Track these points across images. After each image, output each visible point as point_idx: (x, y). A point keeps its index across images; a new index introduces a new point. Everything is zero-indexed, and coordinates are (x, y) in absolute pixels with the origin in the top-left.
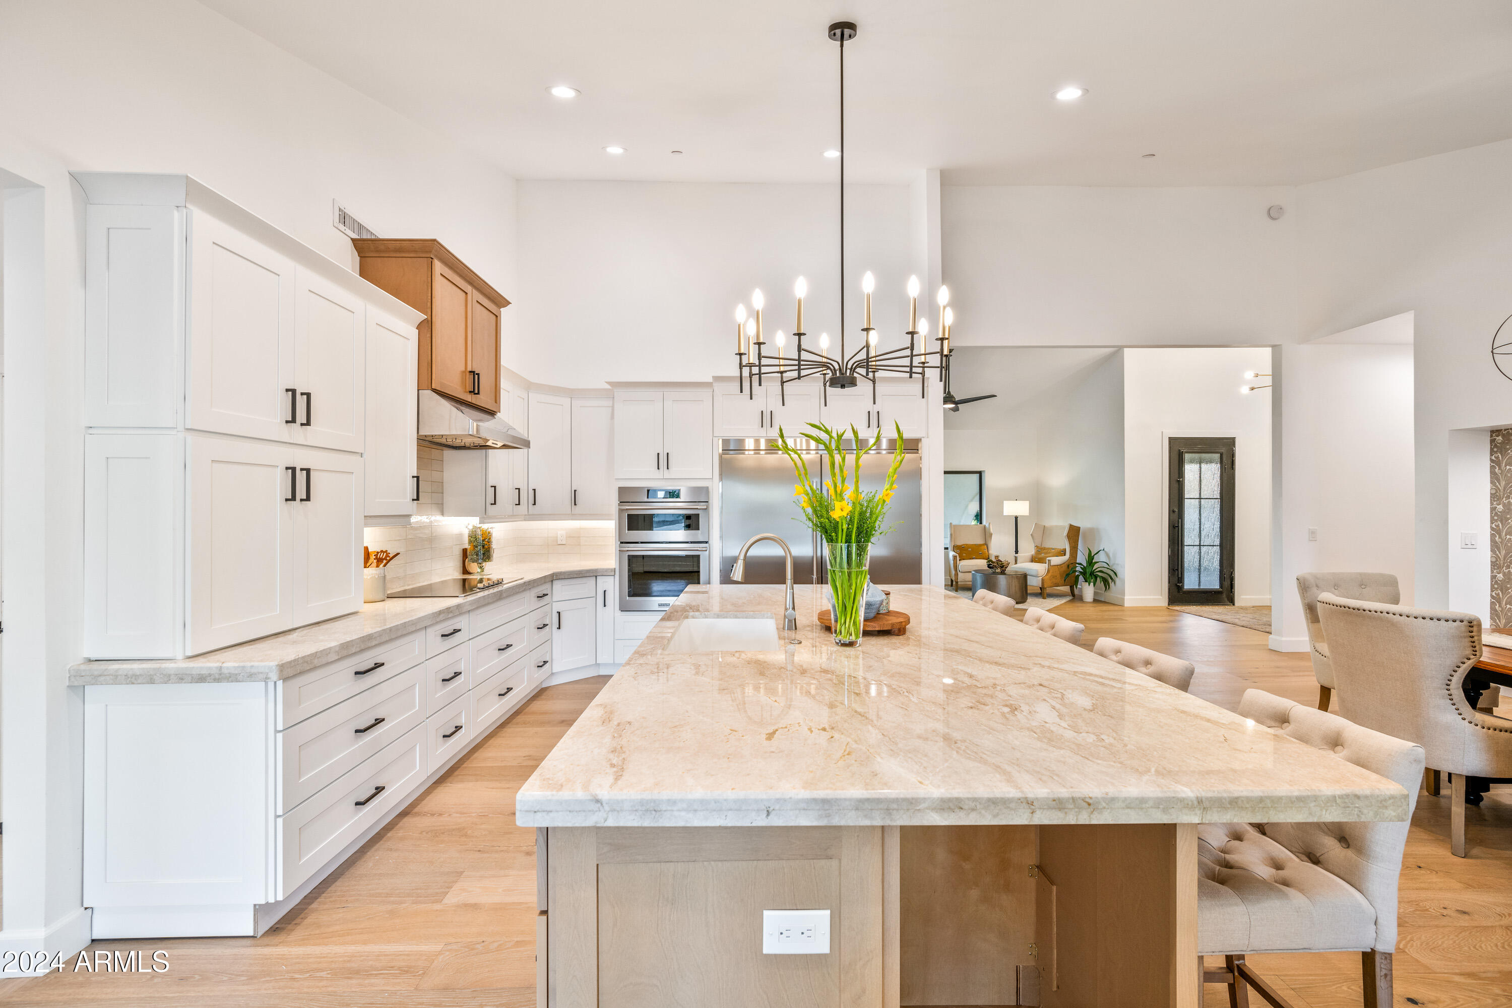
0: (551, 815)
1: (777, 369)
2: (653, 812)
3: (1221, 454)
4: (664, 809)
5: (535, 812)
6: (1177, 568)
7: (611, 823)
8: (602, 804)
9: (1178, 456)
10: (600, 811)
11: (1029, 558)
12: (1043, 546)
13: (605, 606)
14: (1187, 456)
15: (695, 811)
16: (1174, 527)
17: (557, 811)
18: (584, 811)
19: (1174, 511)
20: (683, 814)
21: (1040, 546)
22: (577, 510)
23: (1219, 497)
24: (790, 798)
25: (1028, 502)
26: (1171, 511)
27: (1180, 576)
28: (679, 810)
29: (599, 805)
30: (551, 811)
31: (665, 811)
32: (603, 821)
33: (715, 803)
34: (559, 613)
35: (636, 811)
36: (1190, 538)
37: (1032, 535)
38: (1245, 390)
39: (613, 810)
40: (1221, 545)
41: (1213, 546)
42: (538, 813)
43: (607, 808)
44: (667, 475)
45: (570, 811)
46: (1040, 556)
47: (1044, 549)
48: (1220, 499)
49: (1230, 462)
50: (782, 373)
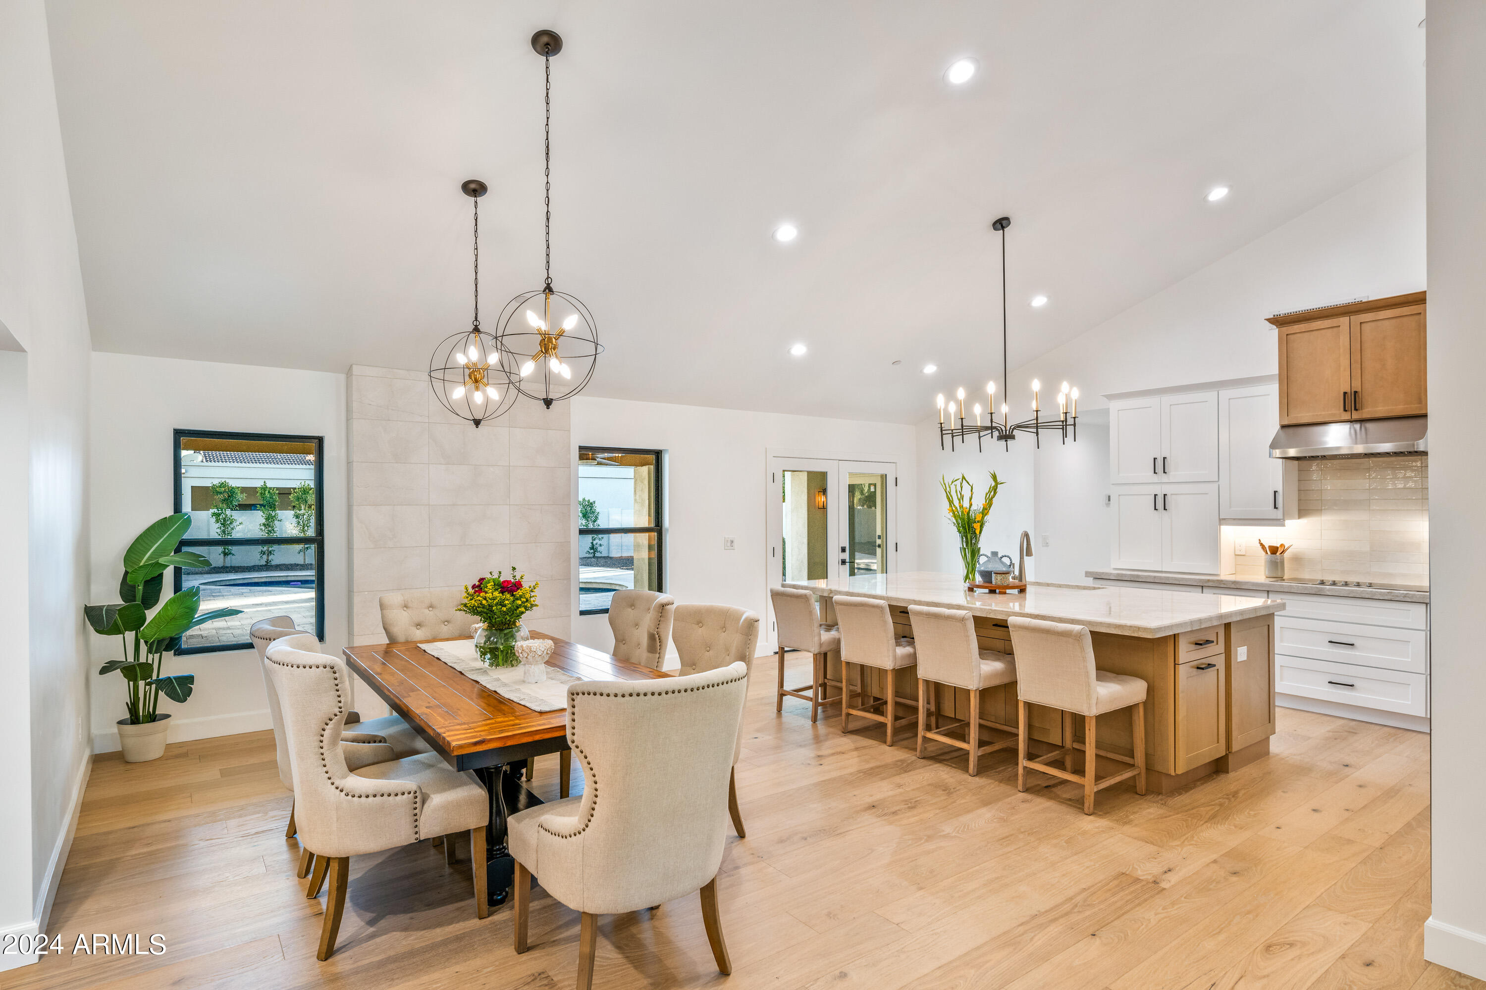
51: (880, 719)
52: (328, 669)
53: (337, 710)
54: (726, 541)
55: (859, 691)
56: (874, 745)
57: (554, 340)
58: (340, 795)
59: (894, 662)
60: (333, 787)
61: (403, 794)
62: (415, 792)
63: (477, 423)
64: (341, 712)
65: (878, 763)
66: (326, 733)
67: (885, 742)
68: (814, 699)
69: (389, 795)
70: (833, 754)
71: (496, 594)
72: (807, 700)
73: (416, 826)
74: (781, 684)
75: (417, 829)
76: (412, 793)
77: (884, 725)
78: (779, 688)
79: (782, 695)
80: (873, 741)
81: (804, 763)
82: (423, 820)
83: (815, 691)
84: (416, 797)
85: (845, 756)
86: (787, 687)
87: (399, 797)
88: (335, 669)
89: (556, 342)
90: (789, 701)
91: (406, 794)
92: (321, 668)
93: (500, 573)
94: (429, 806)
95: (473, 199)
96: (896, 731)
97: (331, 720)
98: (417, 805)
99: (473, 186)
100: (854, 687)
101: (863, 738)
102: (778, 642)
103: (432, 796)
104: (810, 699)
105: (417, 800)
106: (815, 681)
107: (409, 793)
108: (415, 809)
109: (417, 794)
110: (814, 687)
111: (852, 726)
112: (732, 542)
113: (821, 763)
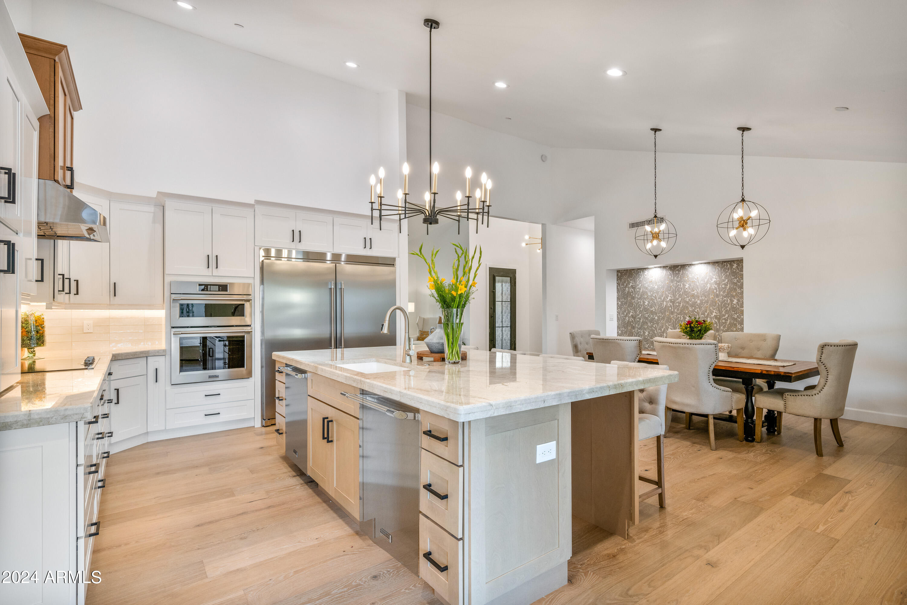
0: (476, 414)
1: (397, 212)
2: (510, 407)
3: (511, 278)
4: (513, 405)
5: (469, 414)
6: (492, 340)
7: (496, 414)
8: (493, 406)
9: (493, 279)
10: (492, 409)
11: (416, 338)
12: (423, 330)
13: (156, 382)
14: (497, 278)
15: (523, 404)
16: (491, 317)
17: (477, 412)
18: (486, 410)
19: (491, 308)
20: (519, 406)
21: (421, 330)
22: (117, 300)
23: (510, 301)
24: (550, 394)
25: (414, 303)
26: (490, 308)
27: (494, 344)
28: (518, 405)
29: (492, 406)
30: (475, 412)
31: (514, 406)
32: (493, 413)
33: (529, 400)
34: (118, 390)
35: (504, 407)
36: (498, 323)
37: (417, 324)
38: (524, 245)
39: (497, 408)
40: (511, 327)
41: (507, 327)
42: (471, 414)
43: (494, 408)
44: (215, 272)
45: (482, 411)
46: (423, 337)
47: (425, 332)
48: (510, 302)
49: (514, 283)
50: (400, 214)
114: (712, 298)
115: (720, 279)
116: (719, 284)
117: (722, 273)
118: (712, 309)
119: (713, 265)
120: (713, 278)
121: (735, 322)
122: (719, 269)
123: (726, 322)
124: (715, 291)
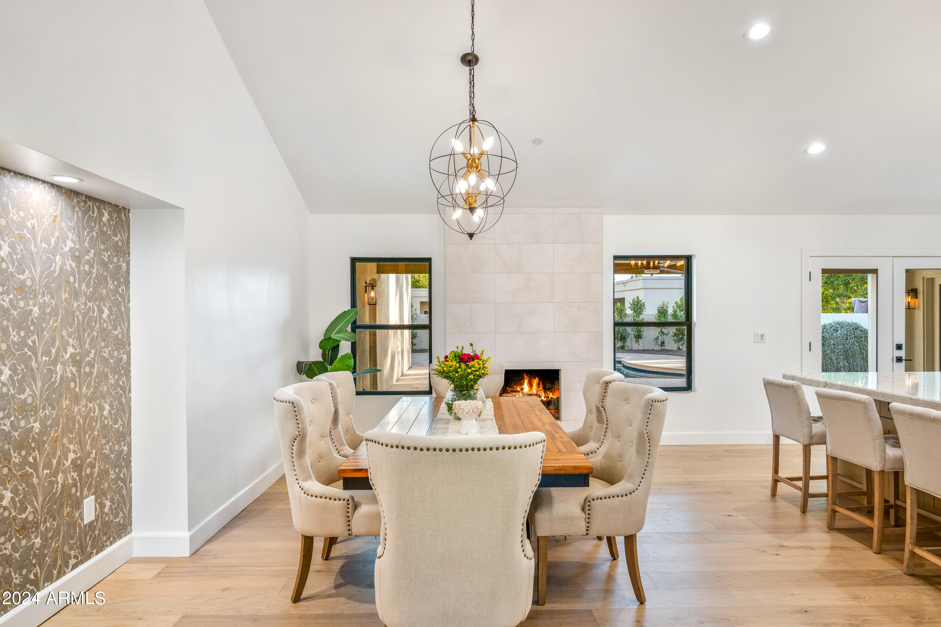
51: (866, 522)
52: (291, 404)
53: (297, 433)
54: (756, 336)
55: (865, 489)
56: (856, 548)
57: (477, 160)
58: (301, 492)
59: (883, 463)
60: (298, 486)
61: (340, 500)
62: (348, 501)
63: (471, 236)
64: (300, 435)
65: (847, 568)
66: (294, 448)
67: (871, 547)
68: (803, 489)
69: (330, 499)
70: (800, 547)
71: (454, 363)
72: (797, 489)
73: (349, 525)
74: (776, 470)
75: (349, 528)
76: (346, 500)
77: (871, 530)
78: (774, 474)
79: (776, 481)
80: (858, 543)
81: (760, 549)
82: (354, 522)
83: (804, 482)
84: (349, 504)
85: (813, 552)
86: (782, 474)
87: (337, 501)
88: (295, 404)
89: (479, 162)
90: (782, 487)
91: (342, 501)
92: (288, 403)
93: (463, 348)
94: (358, 513)
95: (468, 68)
96: (884, 539)
97: (296, 439)
98: (350, 510)
99: (470, 58)
100: (860, 485)
101: (848, 538)
102: (772, 429)
103: (363, 505)
104: (800, 489)
105: (349, 506)
106: (804, 471)
107: (344, 500)
108: (348, 512)
109: (349, 502)
110: (803, 479)
111: (839, 524)
112: (762, 336)
113: (778, 553)
114: (65, 301)
115: (81, 246)
116: (78, 259)
117: (84, 229)
118: (66, 336)
119: (69, 197)
120: (68, 239)
121: (106, 370)
122: (80, 214)
123: (92, 371)
124: (72, 279)
